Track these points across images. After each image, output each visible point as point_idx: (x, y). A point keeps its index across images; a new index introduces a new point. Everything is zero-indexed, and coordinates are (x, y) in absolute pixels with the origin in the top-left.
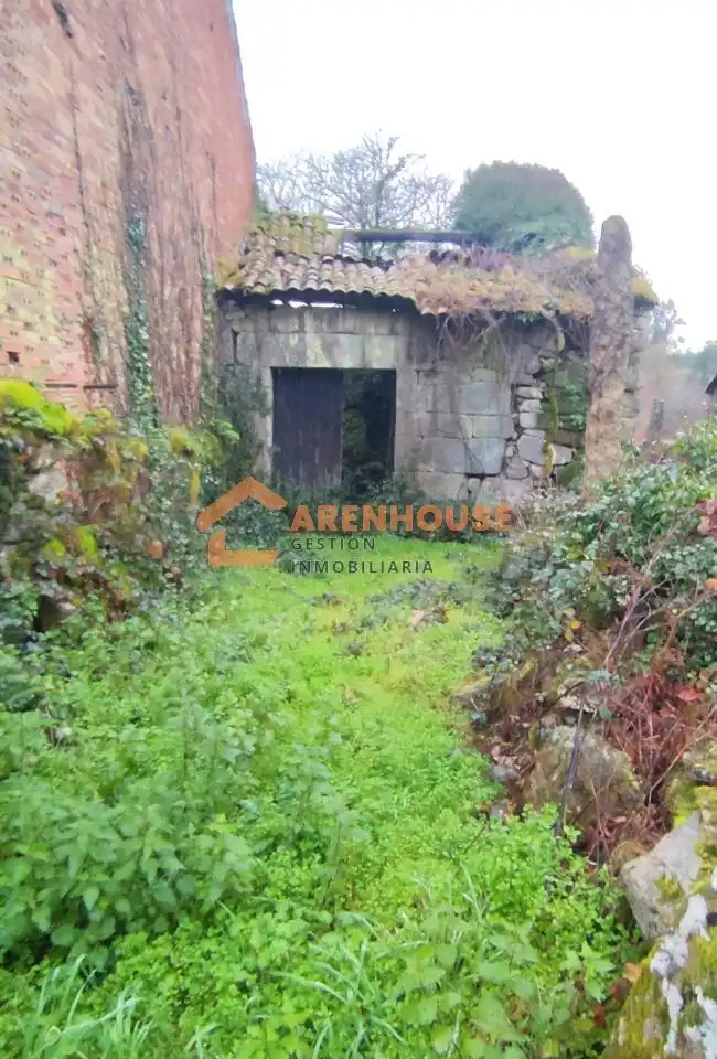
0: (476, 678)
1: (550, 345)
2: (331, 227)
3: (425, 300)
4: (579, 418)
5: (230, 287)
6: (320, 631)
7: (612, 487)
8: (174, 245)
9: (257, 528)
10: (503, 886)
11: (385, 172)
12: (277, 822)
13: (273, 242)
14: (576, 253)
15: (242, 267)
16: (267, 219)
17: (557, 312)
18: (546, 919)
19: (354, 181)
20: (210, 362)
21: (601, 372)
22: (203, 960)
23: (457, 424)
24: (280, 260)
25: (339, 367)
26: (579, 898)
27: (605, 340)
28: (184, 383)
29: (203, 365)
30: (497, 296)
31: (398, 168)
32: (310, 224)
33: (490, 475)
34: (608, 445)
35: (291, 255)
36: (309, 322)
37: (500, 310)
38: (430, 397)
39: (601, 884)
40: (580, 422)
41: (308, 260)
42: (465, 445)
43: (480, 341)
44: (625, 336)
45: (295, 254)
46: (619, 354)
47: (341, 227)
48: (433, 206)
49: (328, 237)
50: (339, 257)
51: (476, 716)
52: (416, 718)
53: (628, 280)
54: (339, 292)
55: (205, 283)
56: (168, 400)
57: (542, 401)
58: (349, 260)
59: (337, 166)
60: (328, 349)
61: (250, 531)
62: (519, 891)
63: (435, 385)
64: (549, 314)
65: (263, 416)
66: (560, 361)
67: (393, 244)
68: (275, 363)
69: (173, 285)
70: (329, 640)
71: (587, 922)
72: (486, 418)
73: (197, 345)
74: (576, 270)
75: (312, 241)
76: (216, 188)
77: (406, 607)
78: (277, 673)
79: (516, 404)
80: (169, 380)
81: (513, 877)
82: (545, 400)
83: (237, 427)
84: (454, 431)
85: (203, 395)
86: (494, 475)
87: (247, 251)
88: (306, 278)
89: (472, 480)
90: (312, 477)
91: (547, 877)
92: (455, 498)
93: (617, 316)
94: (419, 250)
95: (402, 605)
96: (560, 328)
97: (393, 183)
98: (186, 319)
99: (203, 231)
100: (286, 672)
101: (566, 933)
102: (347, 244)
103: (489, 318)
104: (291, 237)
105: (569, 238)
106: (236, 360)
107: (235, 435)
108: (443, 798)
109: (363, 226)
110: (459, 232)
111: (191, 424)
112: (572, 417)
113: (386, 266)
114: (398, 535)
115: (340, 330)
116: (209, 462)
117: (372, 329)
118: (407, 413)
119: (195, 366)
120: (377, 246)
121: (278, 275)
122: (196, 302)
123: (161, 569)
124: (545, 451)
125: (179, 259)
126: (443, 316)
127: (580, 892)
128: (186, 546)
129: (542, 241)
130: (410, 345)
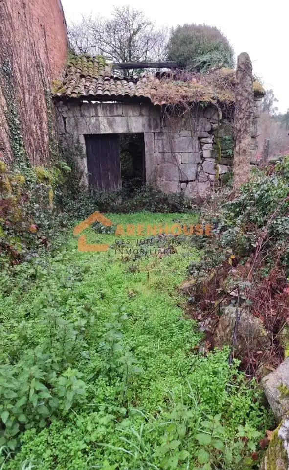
0: (189, 280)
1: (215, 117)
2: (108, 62)
3: (155, 98)
4: (230, 151)
5: (59, 94)
6: (116, 261)
7: (247, 188)
8: (29, 74)
9: (83, 212)
10: (206, 390)
11: (132, 32)
12: (98, 363)
13: (79, 71)
14: (225, 71)
15: (64, 84)
16: (75, 59)
17: (218, 101)
18: (228, 404)
19: (117, 37)
20: (53, 132)
21: (240, 131)
22: (64, 440)
23: (174, 158)
24: (83, 80)
25: (117, 132)
26: (243, 394)
27: (241, 115)
28: (41, 145)
29: (50, 134)
30: (190, 94)
31: (138, 30)
32: (96, 60)
33: (191, 181)
34: (244, 166)
35: (89, 77)
36: (100, 111)
37: (191, 101)
38: (160, 145)
39: (253, 387)
40: (231, 153)
41: (97, 79)
42: (178, 167)
43: (182, 117)
44: (250, 113)
45: (90, 76)
46: (248, 122)
47: (112, 62)
48: (156, 50)
49: (106, 67)
50: (112, 77)
51: (190, 299)
52: (162, 301)
53: (251, 85)
54: (113, 95)
55: (46, 93)
56: (33, 153)
57: (212, 144)
58: (117, 79)
59: (108, 30)
60: (110, 124)
61: (80, 214)
62: (214, 392)
63: (162, 139)
64: (214, 102)
65: (82, 158)
66: (220, 124)
67: (138, 69)
68: (85, 132)
69: (30, 95)
70: (120, 265)
71: (247, 406)
72: (188, 154)
73: (46, 125)
74: (226, 79)
75: (99, 69)
76: (47, 44)
77: (156, 247)
78: (96, 285)
79: (201, 146)
80: (33, 143)
81: (211, 385)
82: (214, 144)
83: (69, 164)
84: (173, 161)
85: (51, 150)
86: (192, 181)
87: (66, 76)
88: (97, 88)
89: (182, 184)
90: (108, 185)
91: (226, 384)
92: (175, 192)
93: (246, 103)
94: (151, 72)
95: (154, 246)
96: (220, 109)
97: (136, 38)
98: (38, 112)
99: (42, 67)
100: (100, 284)
101: (237, 412)
102: (116, 70)
103: (186, 105)
104: (88, 67)
105: (222, 63)
106: (66, 131)
107: (68, 168)
108: (176, 342)
109: (124, 61)
110: (169, 62)
111: (46, 164)
112: (227, 151)
113: (135, 81)
114: (150, 211)
115: (116, 114)
116: (57, 182)
117: (130, 113)
118: (151, 154)
119: (45, 135)
120: (131, 71)
121: (83, 88)
122: (42, 103)
123: (36, 238)
124: (215, 168)
125: (31, 82)
126: (164, 105)
127: (243, 391)
128: (48, 225)
129: (209, 65)
130: (149, 120)
